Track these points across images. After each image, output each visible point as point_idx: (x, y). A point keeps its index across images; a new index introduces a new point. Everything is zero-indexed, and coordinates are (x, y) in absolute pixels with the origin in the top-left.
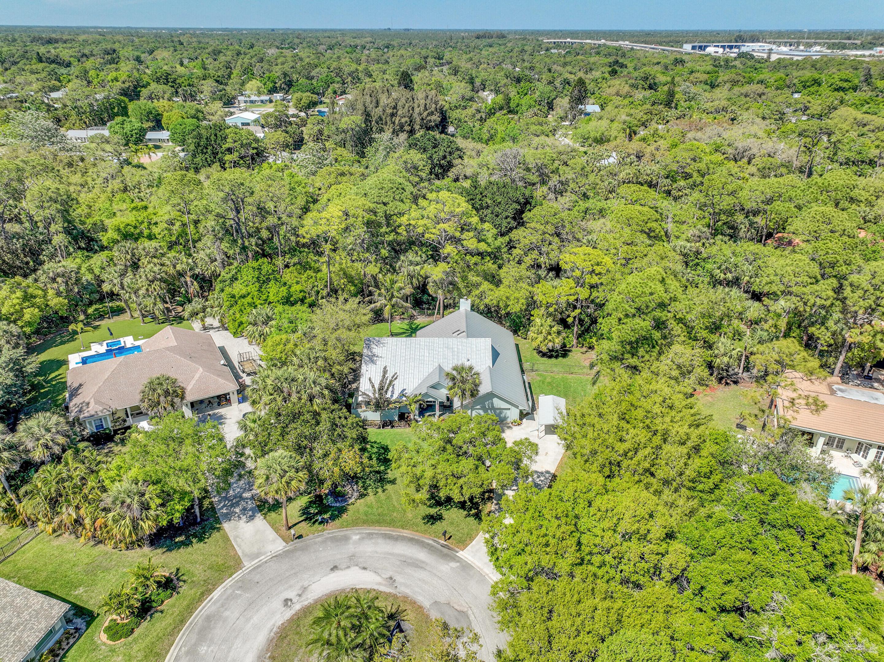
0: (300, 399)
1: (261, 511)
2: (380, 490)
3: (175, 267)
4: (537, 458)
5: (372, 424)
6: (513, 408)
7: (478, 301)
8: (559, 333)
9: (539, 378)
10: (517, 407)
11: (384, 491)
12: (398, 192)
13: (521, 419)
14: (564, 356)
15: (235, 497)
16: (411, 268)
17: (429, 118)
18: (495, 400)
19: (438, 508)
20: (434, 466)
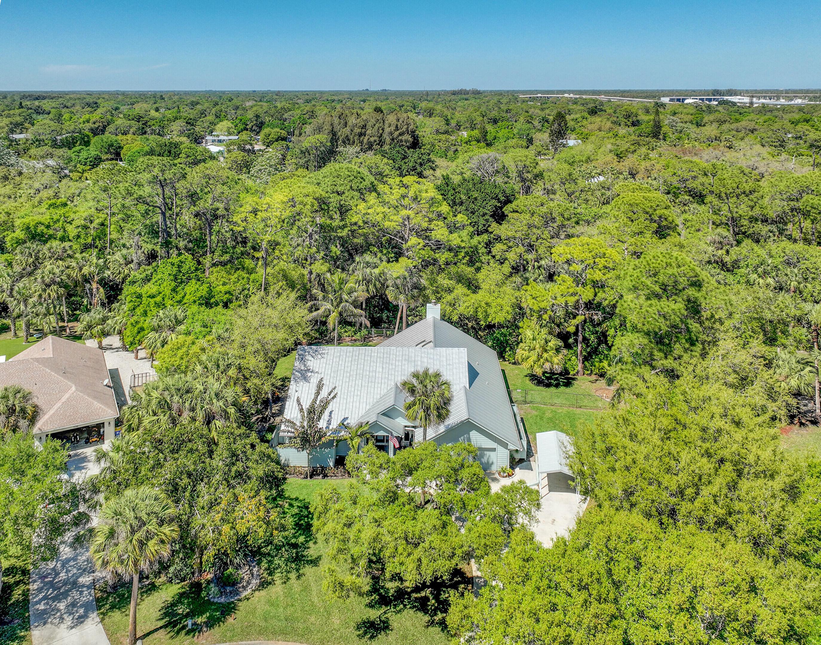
0: (194, 419)
1: (99, 608)
2: (293, 575)
3: (81, 269)
4: (539, 515)
5: (296, 472)
6: (500, 449)
7: (449, 309)
8: (558, 350)
9: (535, 413)
10: (505, 445)
11: (299, 577)
12: (356, 180)
13: (512, 467)
14: (568, 384)
15: (65, 583)
16: (368, 270)
17: (400, 138)
18: (474, 434)
19: (384, 609)
20: (377, 522)
